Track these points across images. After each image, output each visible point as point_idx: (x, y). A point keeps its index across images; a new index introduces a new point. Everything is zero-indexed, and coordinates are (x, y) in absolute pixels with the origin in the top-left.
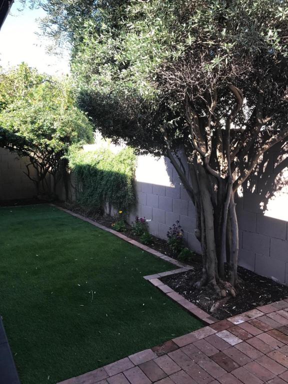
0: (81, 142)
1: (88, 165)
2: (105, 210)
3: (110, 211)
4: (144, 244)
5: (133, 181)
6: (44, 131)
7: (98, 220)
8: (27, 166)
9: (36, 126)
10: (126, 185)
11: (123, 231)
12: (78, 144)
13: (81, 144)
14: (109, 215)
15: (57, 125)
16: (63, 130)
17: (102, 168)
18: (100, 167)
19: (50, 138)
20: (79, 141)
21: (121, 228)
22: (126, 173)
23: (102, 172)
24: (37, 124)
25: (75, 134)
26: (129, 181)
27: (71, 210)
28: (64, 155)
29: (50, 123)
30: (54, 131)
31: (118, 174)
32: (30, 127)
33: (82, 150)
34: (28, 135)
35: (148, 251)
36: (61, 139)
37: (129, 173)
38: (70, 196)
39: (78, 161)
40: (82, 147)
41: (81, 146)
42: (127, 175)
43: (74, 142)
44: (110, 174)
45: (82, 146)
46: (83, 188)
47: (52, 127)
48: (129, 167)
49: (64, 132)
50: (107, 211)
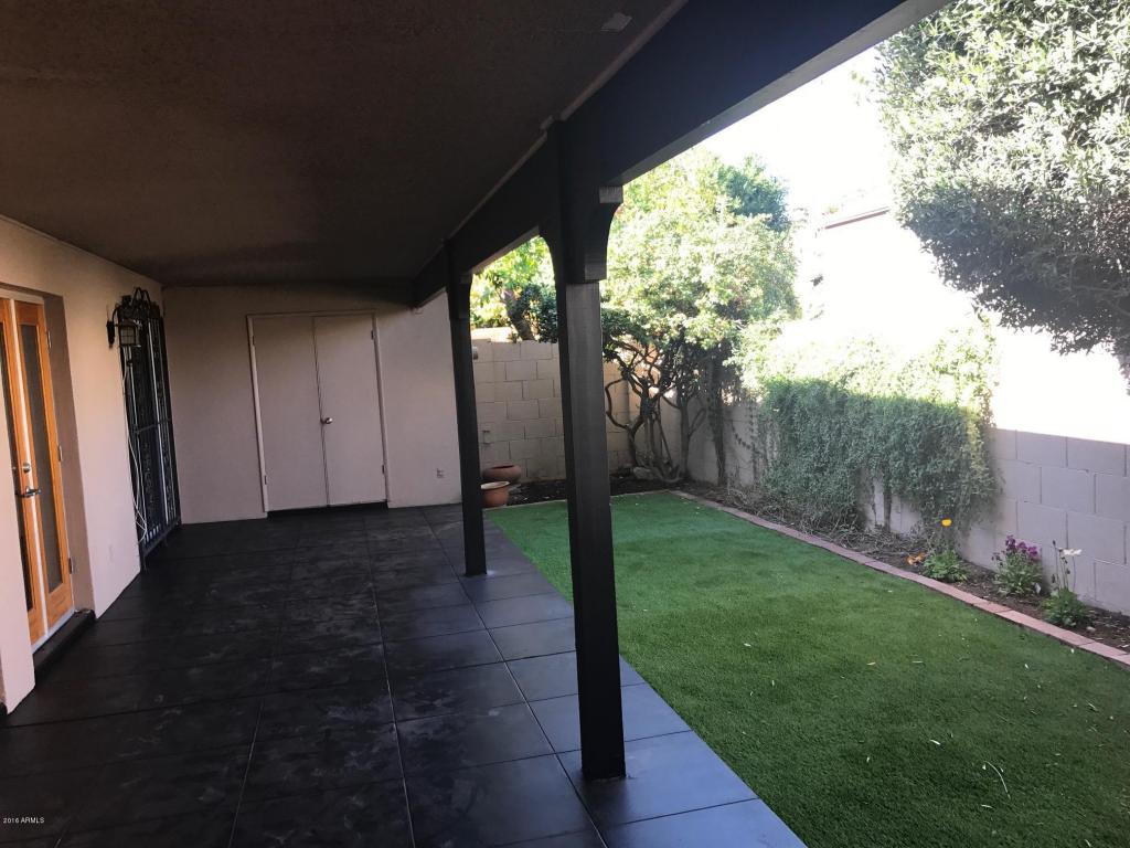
0: (775, 315)
1: (819, 382)
2: (871, 515)
3: (888, 518)
4: (1059, 623)
5: (984, 427)
6: (674, 293)
7: (851, 542)
8: (606, 389)
9: (654, 280)
10: (961, 440)
11: (956, 581)
12: (768, 321)
13: (775, 322)
14: (886, 530)
15: (708, 274)
16: (729, 286)
17: (863, 390)
18: (860, 386)
19: (692, 311)
20: (768, 312)
21: (952, 571)
22: (961, 405)
23: (866, 402)
24: (656, 275)
25: (757, 292)
26: (972, 430)
27: (752, 512)
28: (731, 355)
29: (691, 269)
30: (700, 289)
31: (929, 406)
32: (639, 284)
33: (779, 337)
34: (635, 306)
35: (1087, 647)
36: (721, 311)
37: (972, 405)
38: (730, 470)
39: (776, 370)
40: (778, 330)
41: (775, 326)
42: (965, 412)
43: (756, 315)
44: (902, 407)
45: (778, 325)
46: (784, 448)
47: (695, 280)
48: (973, 386)
49: (729, 291)
50: (876, 516)
